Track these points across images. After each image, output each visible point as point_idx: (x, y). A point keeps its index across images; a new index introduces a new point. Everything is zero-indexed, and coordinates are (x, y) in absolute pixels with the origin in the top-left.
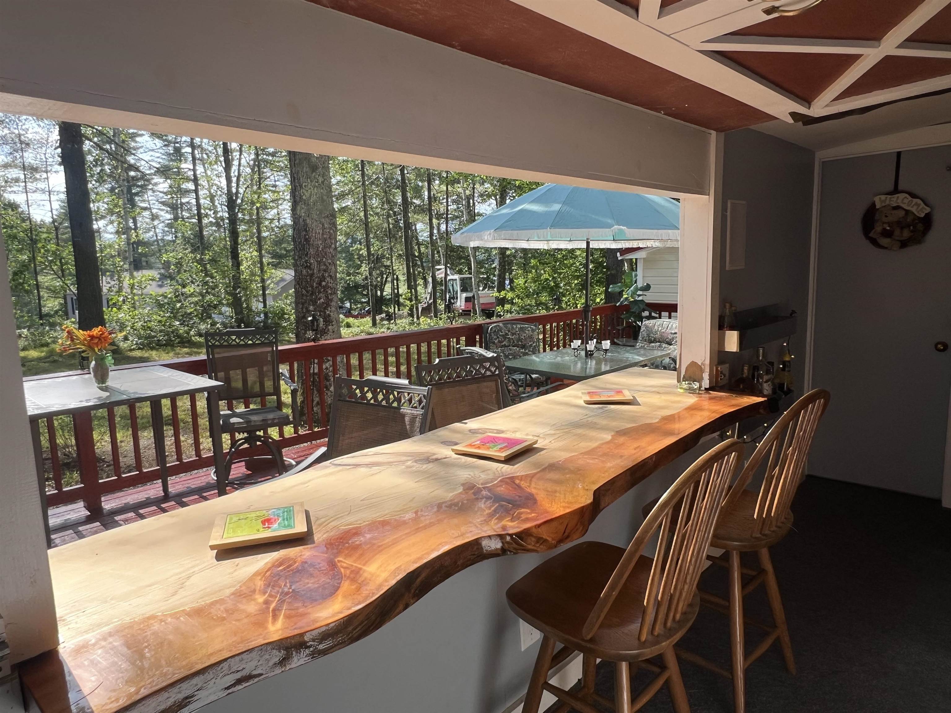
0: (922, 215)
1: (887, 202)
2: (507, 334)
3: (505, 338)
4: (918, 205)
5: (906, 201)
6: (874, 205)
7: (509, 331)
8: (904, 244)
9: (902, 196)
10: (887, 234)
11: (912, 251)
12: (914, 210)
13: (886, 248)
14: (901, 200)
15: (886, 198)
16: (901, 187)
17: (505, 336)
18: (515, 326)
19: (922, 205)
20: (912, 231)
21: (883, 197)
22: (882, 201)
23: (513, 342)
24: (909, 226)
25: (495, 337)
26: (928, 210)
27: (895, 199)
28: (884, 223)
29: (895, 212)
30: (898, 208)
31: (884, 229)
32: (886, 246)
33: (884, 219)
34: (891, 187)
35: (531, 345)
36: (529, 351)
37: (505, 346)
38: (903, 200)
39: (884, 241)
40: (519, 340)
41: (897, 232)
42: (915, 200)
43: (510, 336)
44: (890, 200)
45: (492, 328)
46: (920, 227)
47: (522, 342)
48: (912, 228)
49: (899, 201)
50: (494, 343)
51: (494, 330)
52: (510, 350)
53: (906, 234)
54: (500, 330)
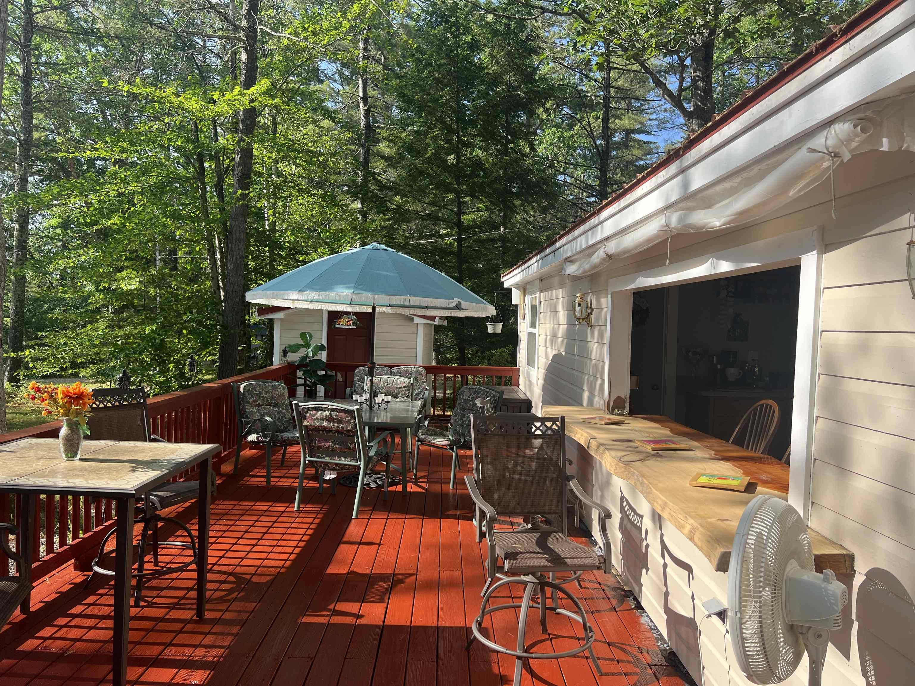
2: (261, 393)
3: (260, 397)
7: (263, 390)
17: (259, 395)
18: (267, 385)
23: (267, 401)
25: (249, 396)
35: (283, 403)
36: (283, 409)
37: (259, 405)
40: (272, 398)
43: (263, 395)
45: (245, 386)
47: (275, 400)
50: (249, 402)
51: (247, 388)
52: (265, 409)
54: (254, 389)
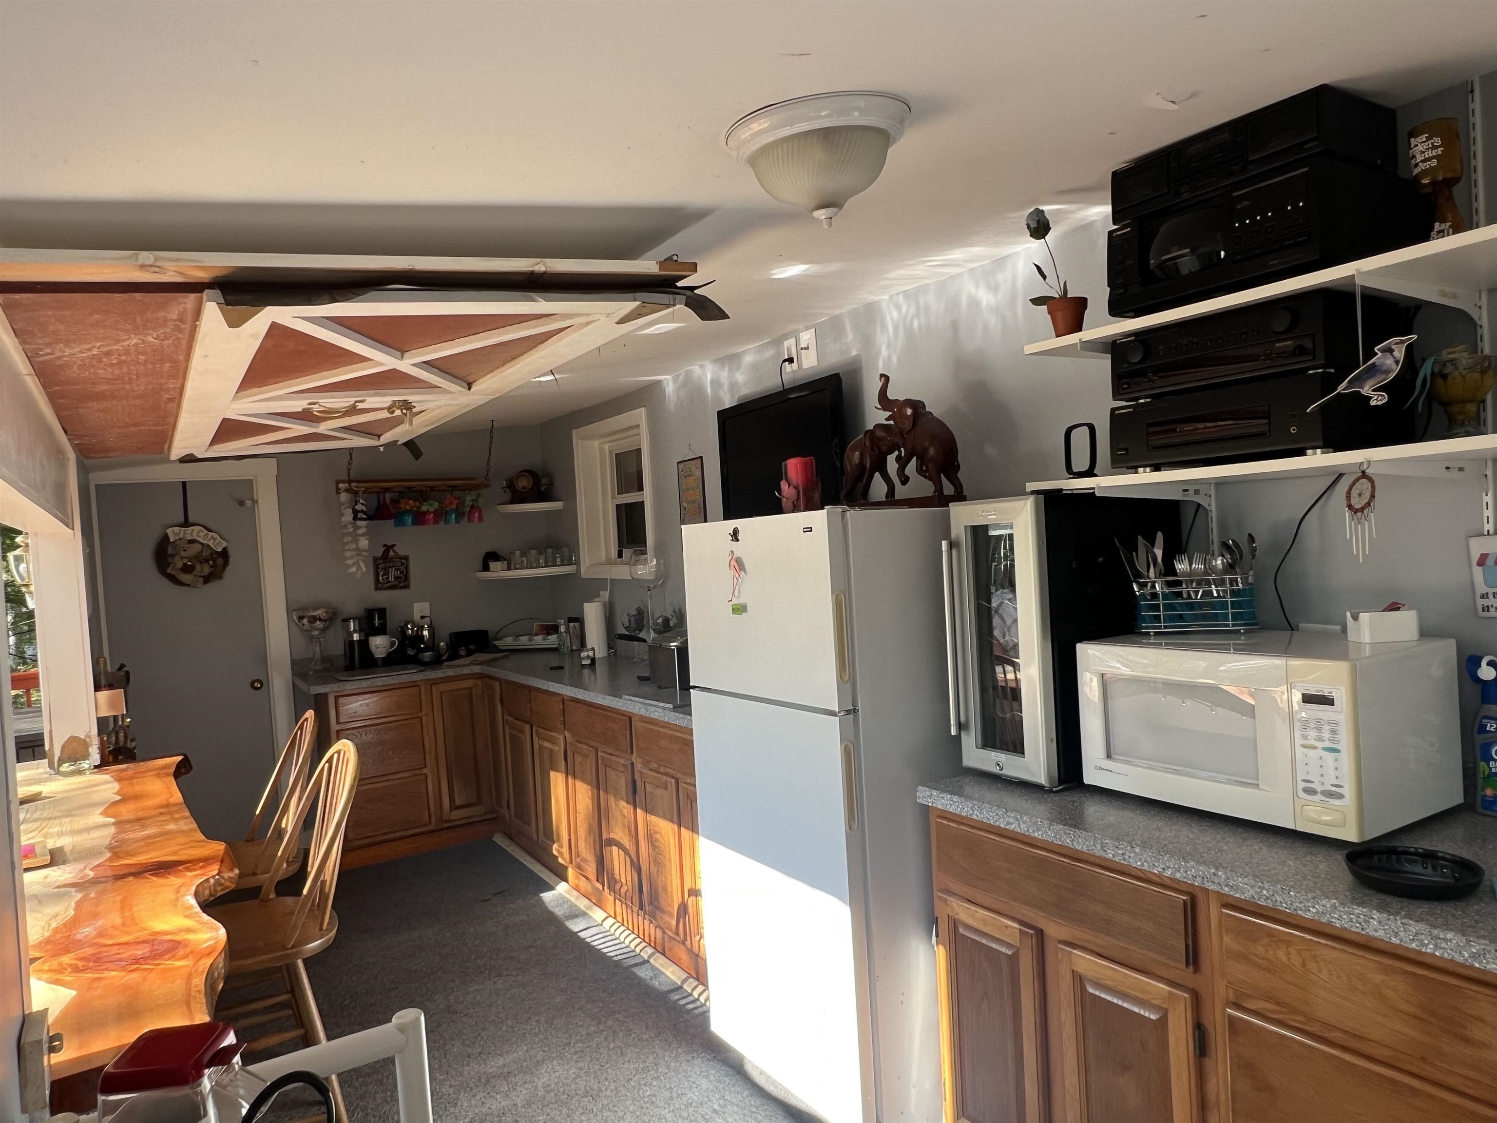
0: (220, 550)
1: (181, 535)
4: (215, 539)
5: (201, 534)
6: (166, 538)
8: (207, 580)
9: (197, 528)
10: (187, 569)
11: (214, 587)
12: (211, 543)
13: (189, 585)
14: (194, 532)
15: (180, 530)
16: (191, 519)
19: (219, 539)
20: (212, 567)
21: (177, 529)
22: (175, 534)
24: (207, 561)
26: (225, 544)
27: (189, 532)
28: (182, 558)
29: (191, 546)
30: (192, 542)
31: (185, 564)
32: (188, 583)
33: (183, 554)
34: (181, 520)
38: (198, 533)
39: (185, 578)
41: (198, 567)
42: (211, 534)
44: (185, 533)
46: (220, 561)
48: (211, 562)
49: (195, 533)
53: (206, 570)
